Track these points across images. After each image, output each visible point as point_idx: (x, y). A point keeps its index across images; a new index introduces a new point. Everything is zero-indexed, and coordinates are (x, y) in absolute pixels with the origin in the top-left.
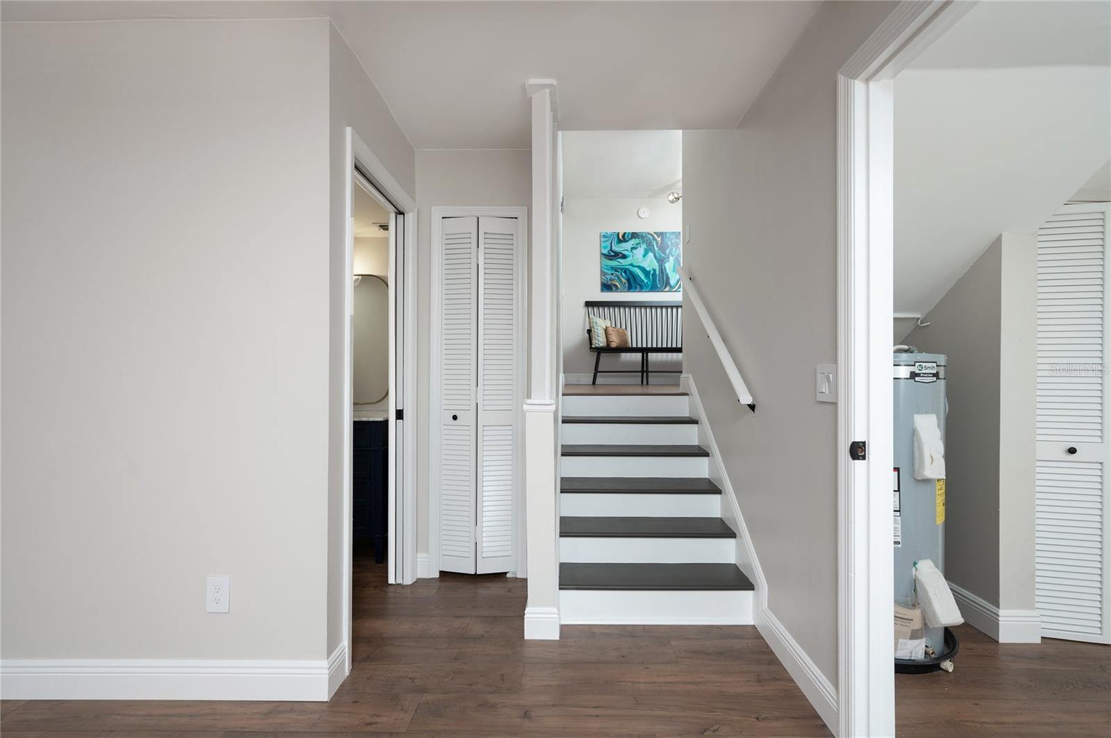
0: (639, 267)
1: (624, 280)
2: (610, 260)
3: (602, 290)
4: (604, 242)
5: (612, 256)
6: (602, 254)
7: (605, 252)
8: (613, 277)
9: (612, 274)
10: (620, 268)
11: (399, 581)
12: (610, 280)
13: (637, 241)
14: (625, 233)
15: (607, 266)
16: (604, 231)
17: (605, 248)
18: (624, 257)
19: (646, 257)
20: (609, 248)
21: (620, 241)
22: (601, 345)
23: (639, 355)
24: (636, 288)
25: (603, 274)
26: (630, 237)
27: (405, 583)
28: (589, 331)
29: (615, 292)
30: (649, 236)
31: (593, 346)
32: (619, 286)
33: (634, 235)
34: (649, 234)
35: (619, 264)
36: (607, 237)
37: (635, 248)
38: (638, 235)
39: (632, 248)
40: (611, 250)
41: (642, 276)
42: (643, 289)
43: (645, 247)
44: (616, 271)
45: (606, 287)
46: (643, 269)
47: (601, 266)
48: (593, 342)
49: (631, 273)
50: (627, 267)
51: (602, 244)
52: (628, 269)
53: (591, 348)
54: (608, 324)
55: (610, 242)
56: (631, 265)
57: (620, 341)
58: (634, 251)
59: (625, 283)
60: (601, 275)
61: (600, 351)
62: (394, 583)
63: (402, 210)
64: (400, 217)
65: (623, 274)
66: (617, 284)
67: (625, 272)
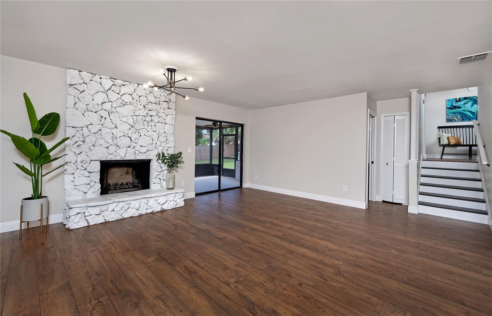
0: (468, 111)
1: (459, 117)
2: (452, 109)
3: (447, 122)
4: (448, 103)
5: (453, 108)
6: (447, 108)
7: (449, 106)
8: (453, 116)
9: (453, 115)
10: (457, 113)
11: (372, 200)
12: (451, 117)
13: (467, 100)
14: (460, 98)
15: (450, 112)
16: (448, 98)
17: (448, 105)
18: (459, 108)
19: (472, 107)
20: (451, 105)
21: (457, 101)
22: (445, 144)
23: (468, 148)
24: (466, 120)
25: (447, 115)
26: (463, 99)
27: (373, 201)
28: (439, 139)
29: (454, 122)
30: (475, 98)
31: (441, 144)
32: (456, 120)
33: (465, 98)
34: (474, 97)
35: (457, 111)
36: (449, 101)
37: (466, 104)
38: (468, 98)
39: (464, 104)
40: (452, 105)
41: (470, 115)
42: (471, 120)
43: (472, 102)
44: (455, 114)
45: (449, 120)
46: (471, 112)
47: (446, 112)
48: (441, 142)
49: (463, 114)
50: (461, 112)
51: (447, 104)
52: (462, 113)
53: (440, 145)
54: (450, 135)
55: (452, 102)
56: (464, 111)
57: (456, 142)
58: (465, 105)
59: (460, 118)
60: (446, 116)
61: (444, 146)
62: (370, 200)
63: (373, 116)
64: (373, 118)
65: (459, 115)
66: (455, 119)
67: (460, 114)
